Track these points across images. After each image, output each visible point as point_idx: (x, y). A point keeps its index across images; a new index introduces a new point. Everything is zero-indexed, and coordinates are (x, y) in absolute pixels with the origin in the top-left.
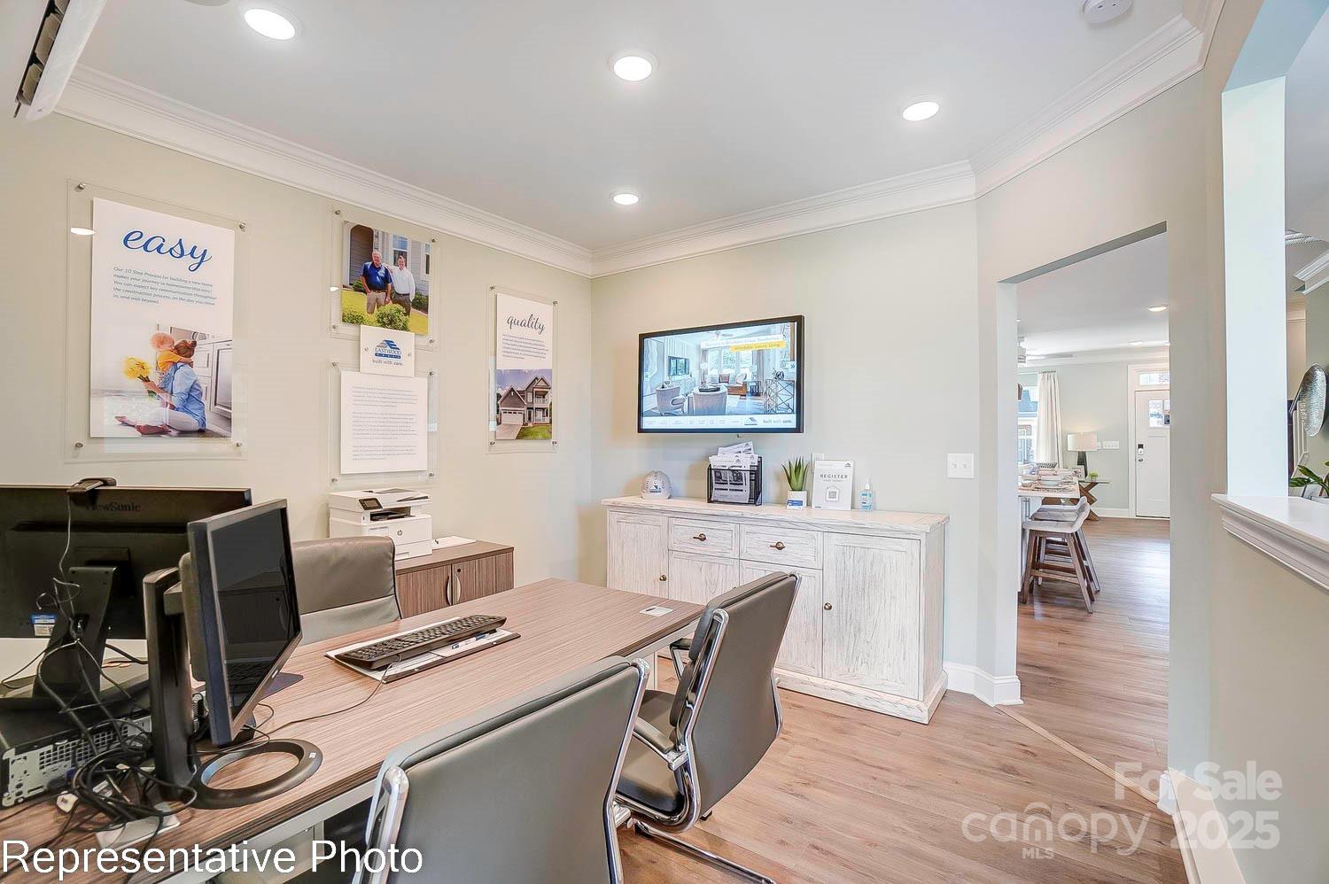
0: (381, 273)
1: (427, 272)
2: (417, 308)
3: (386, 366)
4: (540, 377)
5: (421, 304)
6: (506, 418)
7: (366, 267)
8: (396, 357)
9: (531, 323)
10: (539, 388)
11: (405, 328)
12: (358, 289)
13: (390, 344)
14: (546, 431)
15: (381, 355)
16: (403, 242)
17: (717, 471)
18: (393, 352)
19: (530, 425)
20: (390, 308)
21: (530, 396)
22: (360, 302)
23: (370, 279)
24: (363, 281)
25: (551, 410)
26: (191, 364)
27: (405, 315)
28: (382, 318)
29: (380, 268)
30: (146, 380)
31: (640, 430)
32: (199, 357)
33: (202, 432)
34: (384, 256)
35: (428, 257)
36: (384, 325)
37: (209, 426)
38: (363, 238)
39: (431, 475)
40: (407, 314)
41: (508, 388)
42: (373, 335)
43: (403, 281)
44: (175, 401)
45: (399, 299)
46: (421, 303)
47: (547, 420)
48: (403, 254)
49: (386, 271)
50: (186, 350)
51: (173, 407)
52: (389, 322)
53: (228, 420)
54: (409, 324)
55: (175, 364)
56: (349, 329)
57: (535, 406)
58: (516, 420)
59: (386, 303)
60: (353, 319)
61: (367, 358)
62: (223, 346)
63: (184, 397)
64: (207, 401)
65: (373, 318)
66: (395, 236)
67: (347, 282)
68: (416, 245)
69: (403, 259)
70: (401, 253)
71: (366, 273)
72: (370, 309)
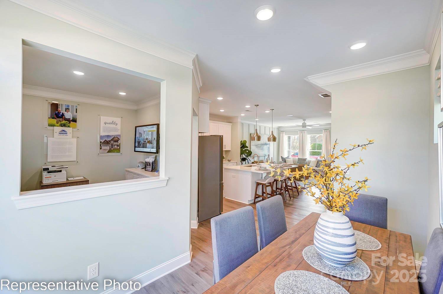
0: (61, 114)
1: (76, 112)
3: (62, 136)
4: (116, 137)
5: (74, 120)
6: (103, 148)
7: (56, 113)
9: (113, 123)
10: (116, 139)
11: (69, 127)
12: (53, 118)
13: (64, 131)
14: (118, 150)
15: (61, 133)
16: (68, 106)
17: (147, 162)
18: (65, 133)
19: (112, 149)
20: (64, 122)
21: (112, 142)
22: (54, 121)
23: (57, 116)
24: (55, 116)
25: (120, 145)
27: (69, 123)
28: (61, 125)
29: (60, 113)
31: (135, 151)
34: (62, 110)
35: (76, 109)
36: (62, 126)
38: (55, 107)
39: (77, 162)
40: (70, 123)
41: (104, 140)
42: (58, 129)
43: (68, 115)
45: (69, 120)
47: (118, 148)
52: (64, 125)
54: (71, 126)
56: (51, 128)
57: (114, 144)
58: (108, 148)
59: (62, 121)
60: (52, 125)
61: (56, 135)
65: (58, 125)
66: (65, 105)
67: (50, 117)
68: (72, 106)
69: (68, 110)
70: (68, 109)
71: (56, 114)
72: (57, 123)
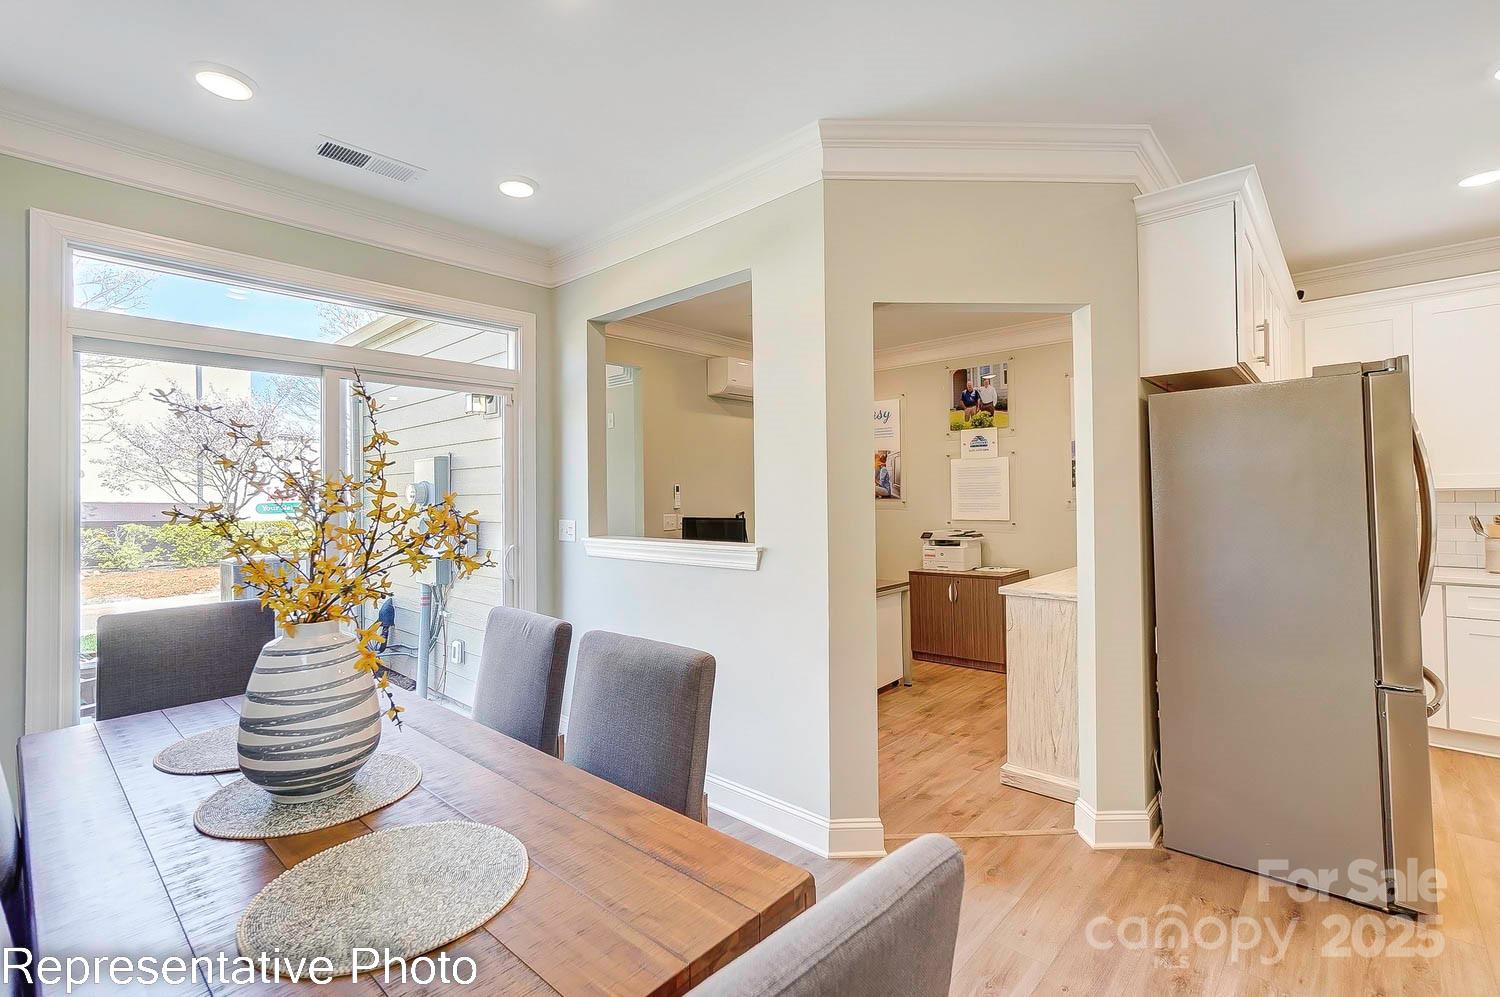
0: (973, 394)
1: (1006, 382)
3: (979, 453)
5: (1002, 406)
7: (963, 394)
8: (984, 446)
11: (990, 426)
12: (958, 409)
13: (980, 438)
15: (974, 446)
16: (987, 368)
18: (982, 443)
23: (966, 399)
24: (962, 403)
26: (885, 465)
27: (990, 416)
29: (972, 391)
32: (888, 462)
33: (889, 497)
34: (974, 383)
35: (1006, 372)
36: (976, 427)
37: (892, 494)
38: (961, 376)
39: (1013, 524)
40: (992, 415)
42: (969, 435)
43: (989, 395)
44: (881, 482)
45: (986, 407)
49: (976, 392)
50: (884, 459)
51: (880, 486)
52: (980, 424)
53: (898, 489)
54: (994, 422)
55: (880, 466)
56: (956, 433)
59: (977, 412)
60: (956, 428)
61: (965, 450)
63: (884, 481)
64: (891, 482)
65: (969, 423)
66: (982, 368)
67: (952, 407)
68: (997, 367)
69: (987, 380)
71: (965, 398)
72: (967, 419)
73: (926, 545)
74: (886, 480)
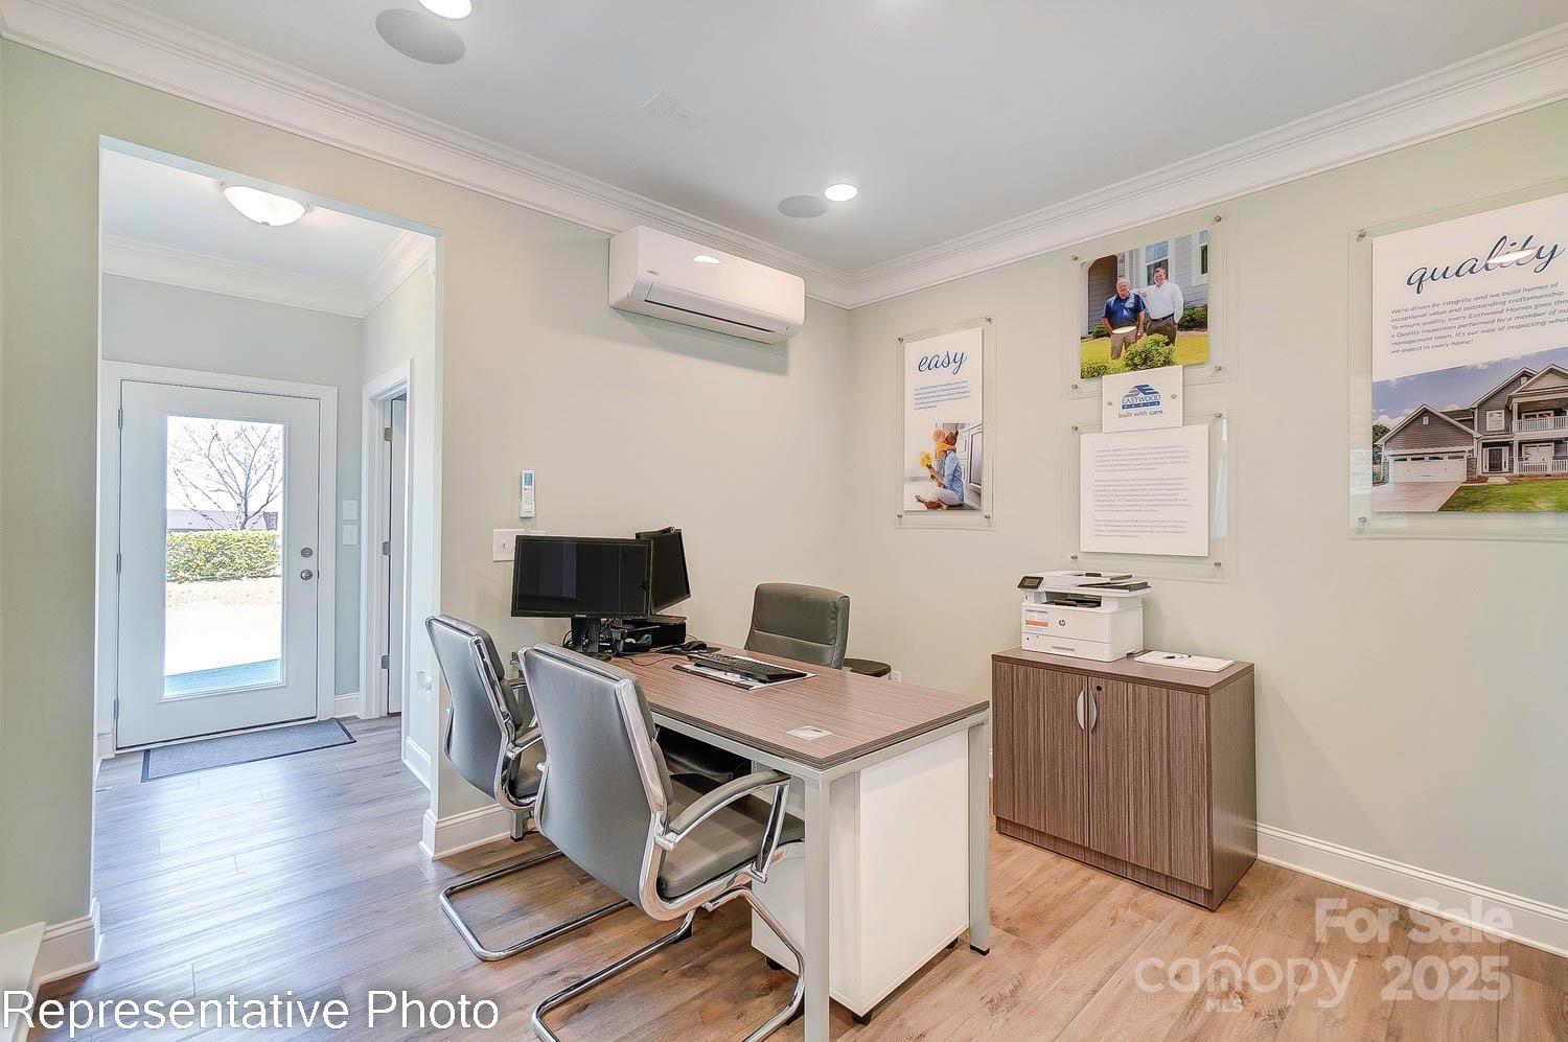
0: (1130, 304)
1: (1204, 272)
2: (1188, 328)
3: (1142, 419)
5: (1195, 320)
7: (1108, 307)
8: (1153, 404)
10: (1542, 394)
11: (1167, 362)
12: (1099, 335)
13: (1143, 389)
15: (1130, 406)
16: (1162, 248)
18: (1148, 398)
19: (1496, 479)
20: (1145, 342)
21: (1494, 419)
23: (1115, 314)
24: (1105, 323)
26: (954, 451)
27: (1167, 344)
28: (1132, 359)
29: (1127, 298)
30: (930, 467)
32: (960, 445)
33: (960, 506)
34: (1132, 282)
35: (1204, 250)
36: (1135, 367)
37: (966, 501)
38: (1105, 271)
39: (1218, 565)
40: (1172, 340)
41: (1411, 412)
42: (1121, 383)
43: (1164, 301)
44: (946, 481)
45: (1166, 329)
46: (1193, 320)
48: (1163, 265)
49: (1137, 297)
50: (952, 439)
51: (944, 487)
52: (1145, 361)
53: (978, 494)
54: (1174, 357)
55: (945, 452)
56: (1093, 384)
57: (1518, 436)
58: (1450, 473)
59: (1137, 338)
60: (1094, 372)
61: (1111, 416)
62: (975, 430)
63: (951, 478)
64: (964, 480)
65: (1121, 362)
66: (1148, 247)
67: (1085, 334)
68: (1184, 243)
69: (1162, 271)
70: (1158, 265)
71: (1112, 313)
72: (1116, 354)
73: (1029, 601)
74: (955, 477)
